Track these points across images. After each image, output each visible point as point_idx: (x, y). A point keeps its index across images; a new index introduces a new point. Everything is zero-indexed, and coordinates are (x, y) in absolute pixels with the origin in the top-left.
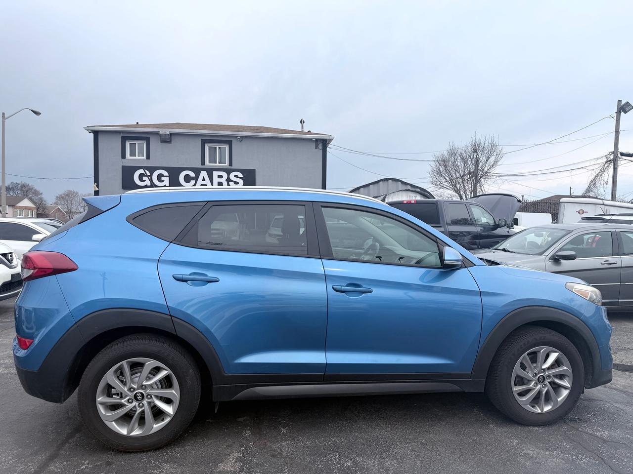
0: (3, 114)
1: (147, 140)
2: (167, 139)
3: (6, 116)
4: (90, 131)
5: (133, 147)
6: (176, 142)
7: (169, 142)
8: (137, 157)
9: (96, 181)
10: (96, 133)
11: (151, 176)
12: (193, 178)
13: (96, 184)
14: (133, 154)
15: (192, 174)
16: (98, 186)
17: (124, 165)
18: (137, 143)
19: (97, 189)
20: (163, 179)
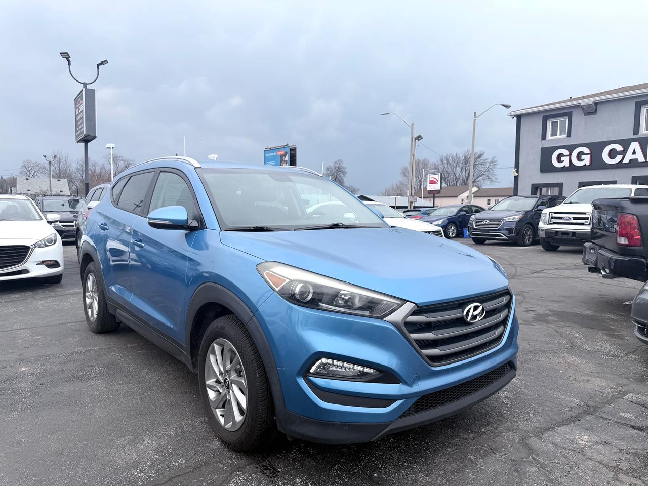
0: (475, 113)
1: (569, 115)
2: (592, 110)
3: (477, 115)
4: (513, 117)
5: (554, 125)
6: (603, 111)
7: (595, 112)
8: (558, 136)
9: (517, 166)
10: (519, 118)
11: (570, 156)
12: (620, 153)
13: (516, 169)
14: (554, 133)
15: (619, 148)
16: (517, 171)
17: (544, 146)
18: (559, 120)
19: (517, 174)
20: (583, 157)
